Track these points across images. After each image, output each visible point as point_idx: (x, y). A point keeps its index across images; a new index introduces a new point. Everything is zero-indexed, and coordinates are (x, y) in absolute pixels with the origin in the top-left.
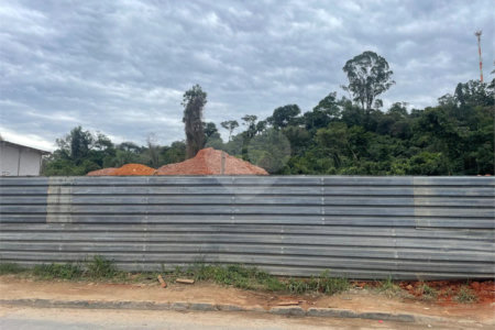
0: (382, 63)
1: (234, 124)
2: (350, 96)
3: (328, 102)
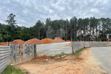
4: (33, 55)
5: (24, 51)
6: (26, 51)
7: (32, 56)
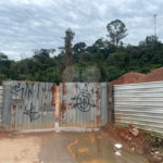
0: (123, 25)
1: (54, 50)
2: (109, 39)
3: (99, 42)
4: (103, 117)
5: (68, 101)
6: (75, 102)
7: (98, 117)
